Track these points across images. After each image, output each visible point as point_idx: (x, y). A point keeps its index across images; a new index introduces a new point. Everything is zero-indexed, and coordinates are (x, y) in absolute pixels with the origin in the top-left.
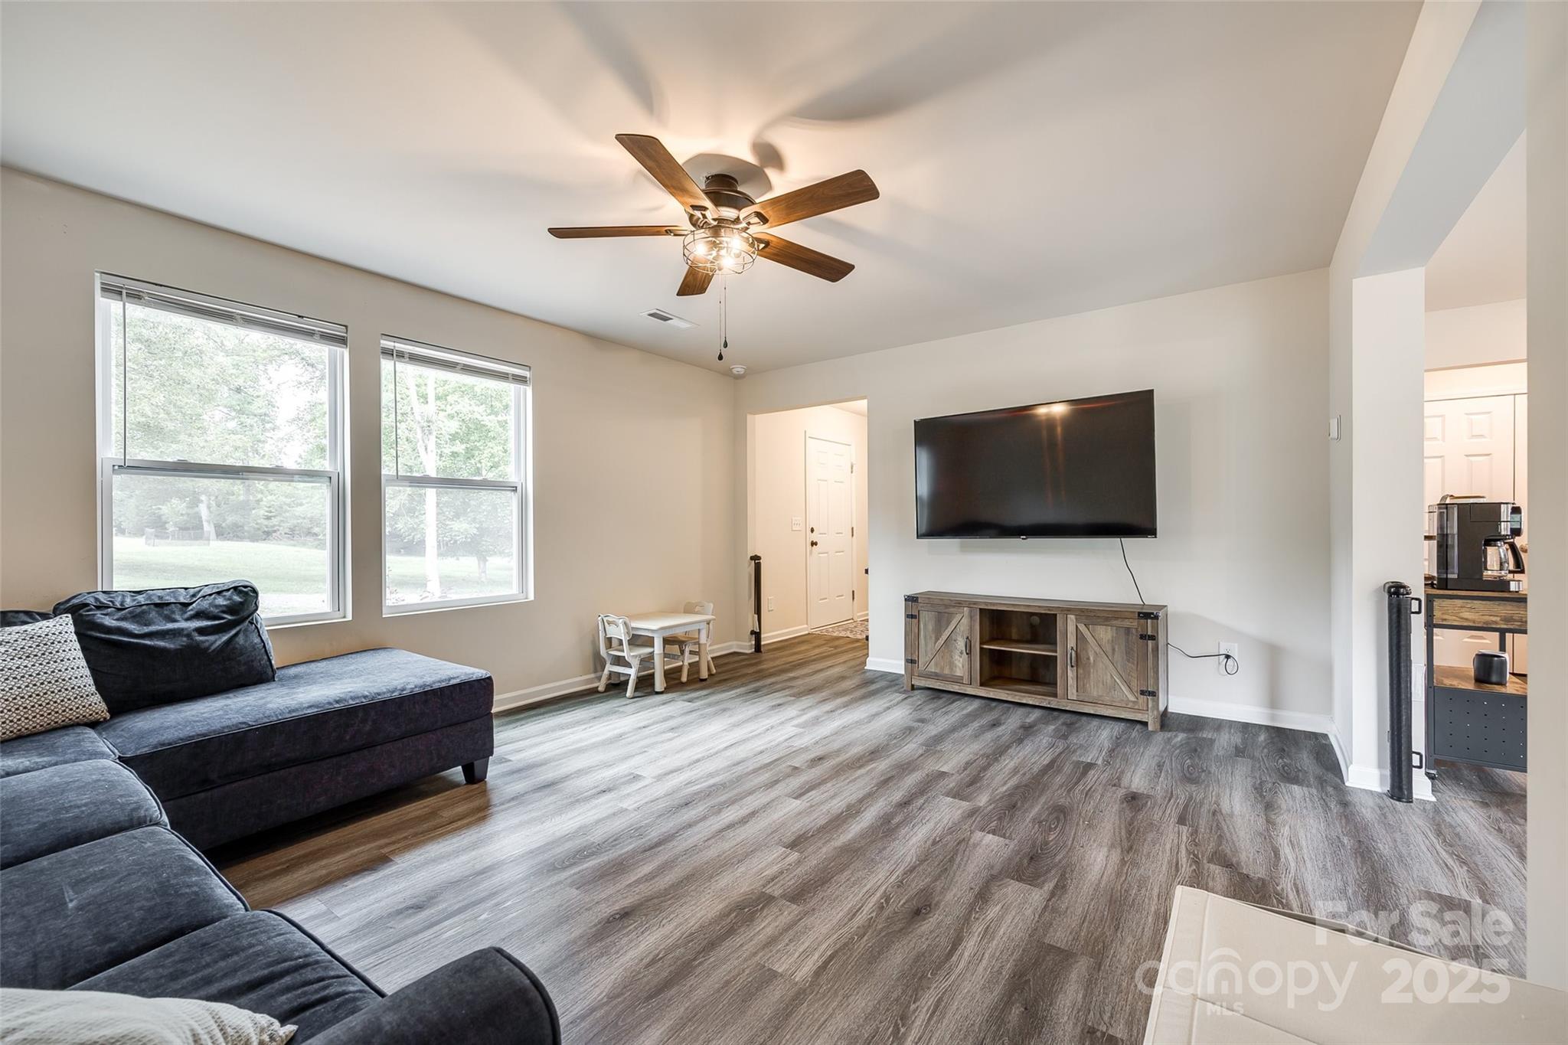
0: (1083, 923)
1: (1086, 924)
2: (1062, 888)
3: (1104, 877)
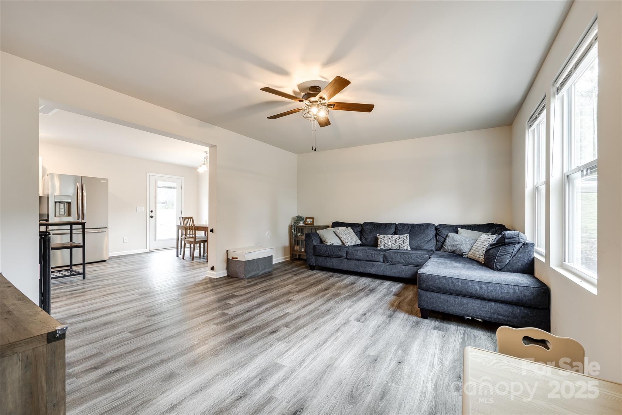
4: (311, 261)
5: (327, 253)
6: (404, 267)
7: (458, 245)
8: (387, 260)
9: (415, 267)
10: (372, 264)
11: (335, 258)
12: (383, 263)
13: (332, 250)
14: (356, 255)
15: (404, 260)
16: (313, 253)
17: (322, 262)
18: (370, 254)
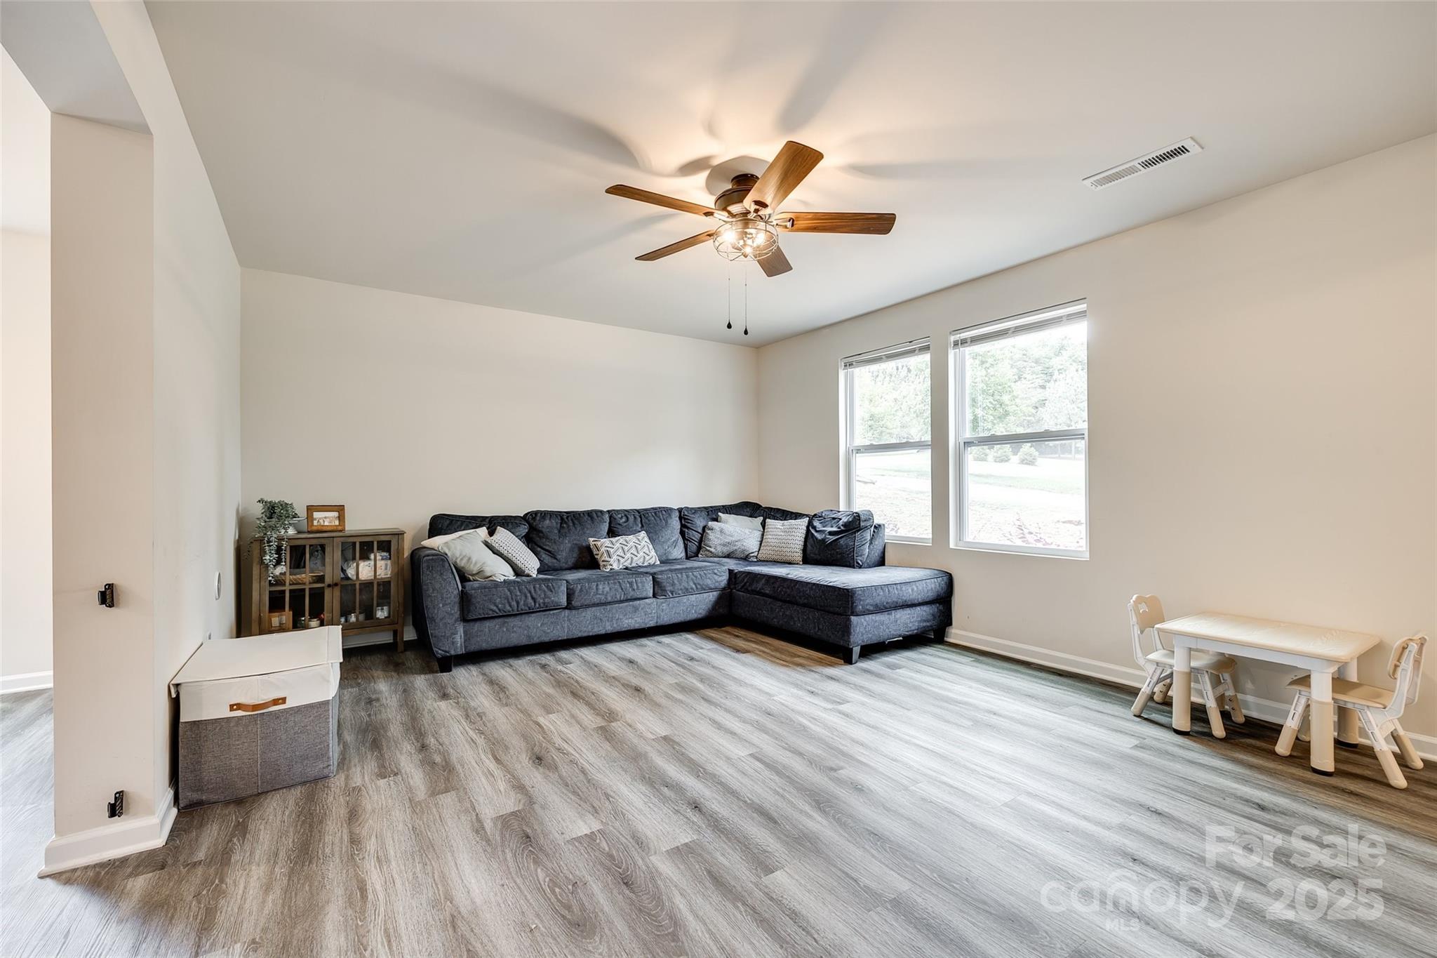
0: (440, 817)
1: (437, 817)
2: (477, 830)
3: (453, 864)
4: (453, 643)
5: (514, 603)
6: (693, 598)
7: (736, 541)
8: (663, 591)
9: (711, 593)
10: (633, 606)
11: (533, 615)
12: (654, 599)
13: (530, 592)
14: (597, 594)
15: (695, 584)
16: (457, 615)
17: (492, 634)
18: (628, 585)
